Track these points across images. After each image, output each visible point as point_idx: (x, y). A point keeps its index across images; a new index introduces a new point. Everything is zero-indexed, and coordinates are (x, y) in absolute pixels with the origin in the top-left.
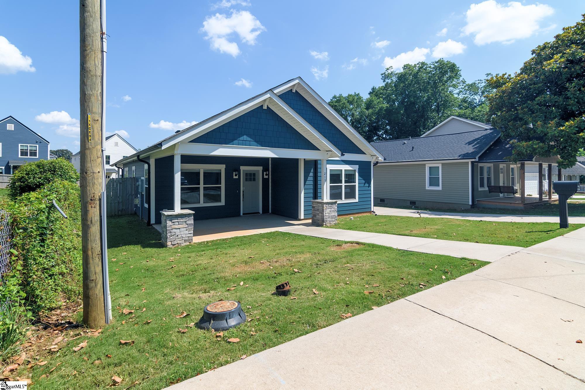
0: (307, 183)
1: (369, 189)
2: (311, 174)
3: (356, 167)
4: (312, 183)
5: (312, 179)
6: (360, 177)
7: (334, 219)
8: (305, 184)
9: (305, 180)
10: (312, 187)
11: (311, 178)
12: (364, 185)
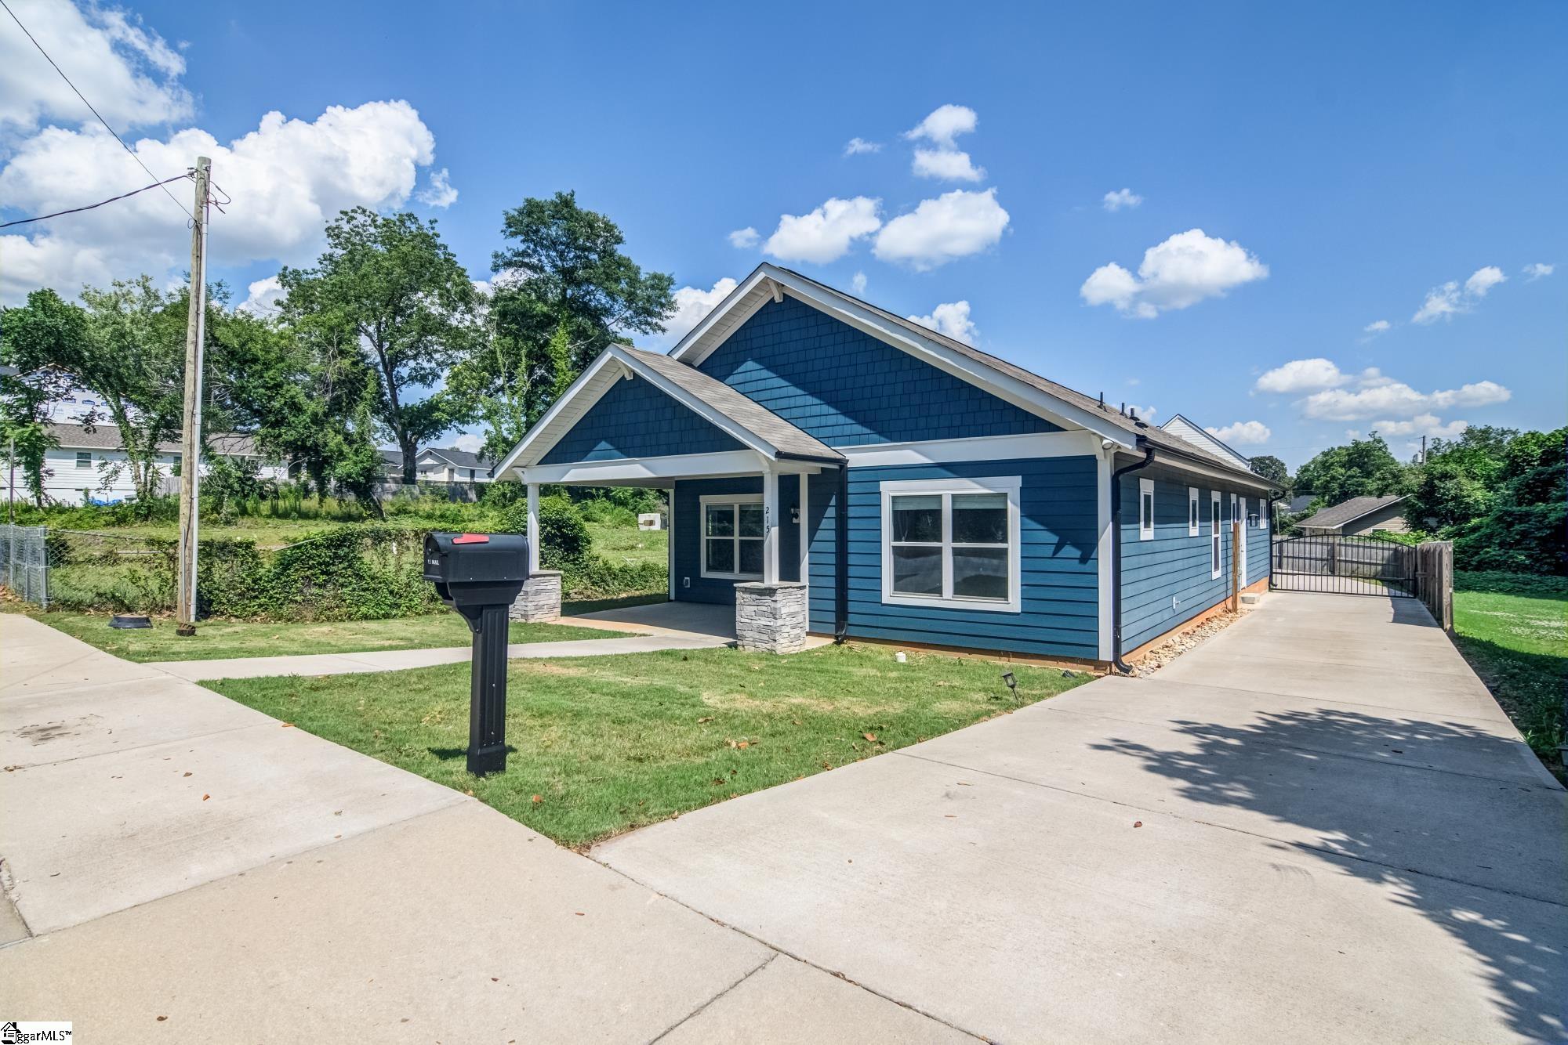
0: (819, 535)
1: (1087, 568)
2: (831, 512)
3: (1011, 486)
4: (832, 535)
5: (832, 524)
6: (1027, 521)
7: (765, 637)
8: (811, 541)
9: (813, 529)
10: (832, 547)
11: (828, 523)
12: (1055, 552)
